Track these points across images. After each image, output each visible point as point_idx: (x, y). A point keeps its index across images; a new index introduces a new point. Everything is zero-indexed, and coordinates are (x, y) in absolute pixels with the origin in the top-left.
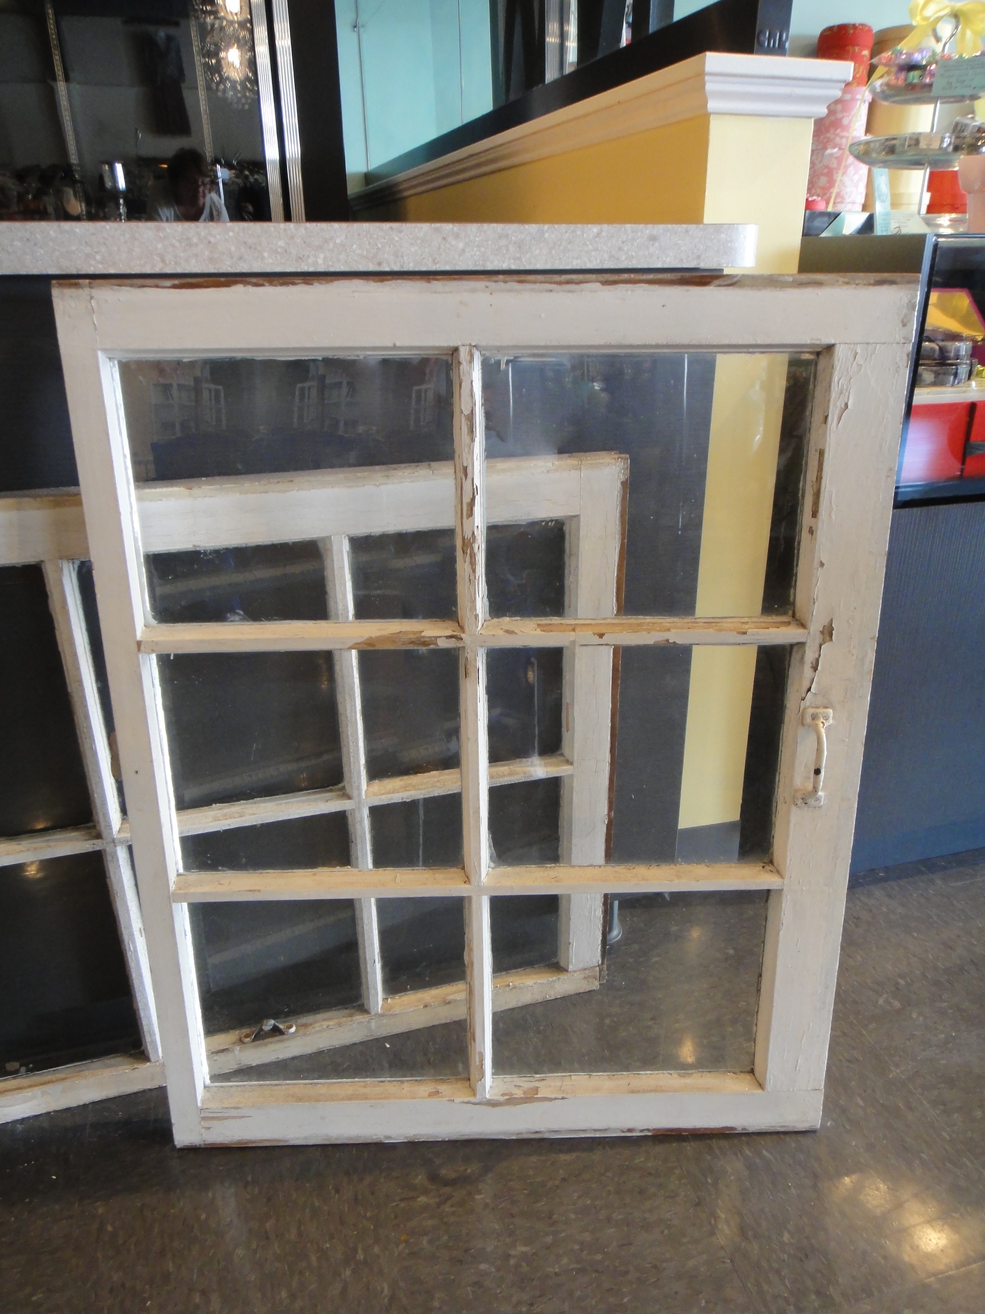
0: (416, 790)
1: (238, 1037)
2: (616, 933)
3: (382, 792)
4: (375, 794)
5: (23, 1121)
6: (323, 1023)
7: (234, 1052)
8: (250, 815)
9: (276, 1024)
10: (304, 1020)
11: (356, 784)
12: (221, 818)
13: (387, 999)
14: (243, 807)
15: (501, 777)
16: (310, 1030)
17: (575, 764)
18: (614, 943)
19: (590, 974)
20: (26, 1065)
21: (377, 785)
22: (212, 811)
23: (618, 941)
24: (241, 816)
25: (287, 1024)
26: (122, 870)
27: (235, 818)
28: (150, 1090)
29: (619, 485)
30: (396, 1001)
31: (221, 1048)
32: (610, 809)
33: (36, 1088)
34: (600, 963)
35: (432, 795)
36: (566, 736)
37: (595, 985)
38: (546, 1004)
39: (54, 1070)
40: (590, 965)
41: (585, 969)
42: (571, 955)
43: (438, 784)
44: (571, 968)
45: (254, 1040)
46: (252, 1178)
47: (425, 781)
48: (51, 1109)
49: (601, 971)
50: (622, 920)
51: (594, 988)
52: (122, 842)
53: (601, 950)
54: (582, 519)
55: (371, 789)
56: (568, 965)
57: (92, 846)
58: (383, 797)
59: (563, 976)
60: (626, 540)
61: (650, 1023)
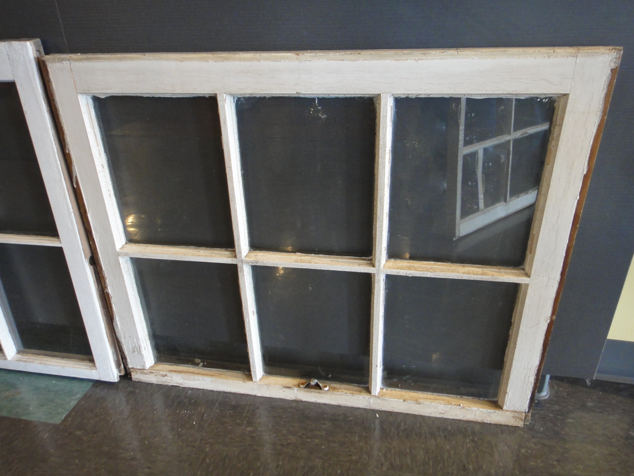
0: (415, 270)
1: (298, 383)
2: (545, 394)
3: (394, 267)
4: (389, 268)
5: (192, 389)
6: (344, 391)
7: (294, 390)
8: (314, 263)
9: (318, 383)
10: (335, 385)
11: (378, 259)
12: (299, 261)
13: (383, 389)
14: (312, 258)
15: (475, 274)
16: (336, 392)
17: (532, 277)
18: (542, 400)
19: (518, 416)
20: (204, 362)
21: (392, 262)
22: (295, 256)
23: (545, 400)
24: (309, 263)
25: (324, 385)
26: (245, 278)
27: (306, 263)
28: (251, 395)
29: (609, 72)
30: (388, 392)
31: (288, 386)
32: (553, 313)
33: (200, 376)
34: (527, 411)
35: (426, 276)
36: (529, 256)
37: (520, 424)
38: (483, 425)
39: (210, 370)
40: (519, 410)
41: (515, 412)
42: (506, 400)
43: (431, 270)
44: (505, 408)
45: (305, 387)
46: (282, 463)
47: (423, 266)
48: (205, 388)
49: (526, 416)
50: (551, 386)
51: (519, 425)
52: (247, 263)
53: (529, 404)
54: (570, 97)
55: (388, 264)
56: (503, 406)
57: (231, 261)
58: (394, 270)
59: (498, 412)
60: (606, 117)
61: (555, 463)
